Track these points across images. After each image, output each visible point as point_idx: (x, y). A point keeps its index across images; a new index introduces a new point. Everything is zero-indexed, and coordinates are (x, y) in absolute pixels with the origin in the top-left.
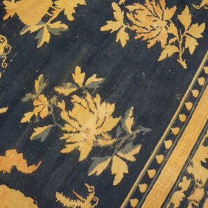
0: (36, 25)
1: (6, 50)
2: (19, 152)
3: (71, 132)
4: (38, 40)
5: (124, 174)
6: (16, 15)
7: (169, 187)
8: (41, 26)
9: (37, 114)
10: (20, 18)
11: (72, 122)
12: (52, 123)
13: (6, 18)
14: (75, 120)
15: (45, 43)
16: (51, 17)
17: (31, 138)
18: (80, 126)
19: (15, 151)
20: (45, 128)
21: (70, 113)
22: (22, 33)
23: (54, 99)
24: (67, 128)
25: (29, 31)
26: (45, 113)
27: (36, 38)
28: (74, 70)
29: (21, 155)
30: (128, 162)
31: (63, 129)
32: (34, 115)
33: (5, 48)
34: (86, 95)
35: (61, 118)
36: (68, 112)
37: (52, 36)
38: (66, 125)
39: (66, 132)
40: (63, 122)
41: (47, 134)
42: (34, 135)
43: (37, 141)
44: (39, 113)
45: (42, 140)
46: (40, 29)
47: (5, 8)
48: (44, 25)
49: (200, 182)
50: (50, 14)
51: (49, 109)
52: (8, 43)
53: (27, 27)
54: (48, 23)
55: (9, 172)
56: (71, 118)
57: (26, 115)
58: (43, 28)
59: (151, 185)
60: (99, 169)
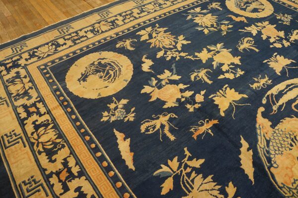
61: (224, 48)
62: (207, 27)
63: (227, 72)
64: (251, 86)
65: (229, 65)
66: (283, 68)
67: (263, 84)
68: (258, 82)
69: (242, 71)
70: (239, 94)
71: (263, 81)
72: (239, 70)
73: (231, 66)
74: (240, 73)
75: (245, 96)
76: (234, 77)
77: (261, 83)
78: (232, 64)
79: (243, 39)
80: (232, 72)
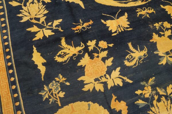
0: (163, 53)
1: (145, 55)
2: (127, 105)
3: (154, 112)
4: (160, 60)
6: (156, 42)
8: (164, 55)
9: (143, 94)
10: (157, 45)
11: (156, 108)
12: (148, 102)
13: (151, 41)
14: (158, 108)
15: (163, 64)
16: (170, 54)
17: (135, 103)
18: (159, 112)
19: (125, 103)
20: (144, 102)
22: (155, 53)
23: (154, 92)
25: (158, 54)
27: (160, 59)
28: (169, 85)
29: (127, 107)
31: (151, 108)
32: (142, 93)
33: (145, 54)
34: (168, 100)
35: (153, 103)
36: (157, 102)
37: (167, 63)
38: (153, 107)
39: (152, 111)
40: (153, 105)
41: (143, 106)
42: (137, 102)
43: (137, 106)
44: (145, 94)
45: (140, 107)
46: (163, 56)
47: (153, 36)
48: (166, 56)
50: (170, 52)
51: (150, 95)
52: (147, 53)
53: (158, 51)
54: (168, 56)
55: (118, 111)
56: (157, 106)
57: (139, 90)
58: (165, 56)
61: (161, 57)
62: (166, 97)
63: (167, 29)
64: (154, 12)
65: (164, 35)
66: (117, 18)
67: (144, 10)
68: (147, 13)
69: (155, 26)
70: (165, 9)
71: (143, 12)
72: (158, 28)
73: (162, 33)
74: (157, 25)
75: (162, 6)
76: (164, 23)
77: (146, 11)
78: (160, 36)
79: (135, 64)
80: (164, 28)
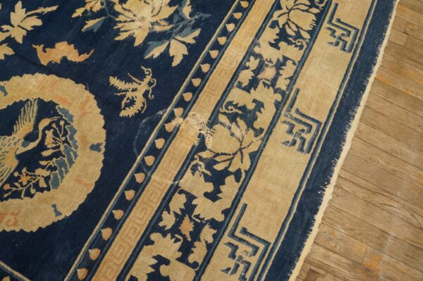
5: (183, 55)
7: (235, 66)
21: (124, 6)
24: (121, 18)
26: (97, 7)
30: (187, 45)
49: (271, 62)
59: (214, 65)
60: (156, 52)
